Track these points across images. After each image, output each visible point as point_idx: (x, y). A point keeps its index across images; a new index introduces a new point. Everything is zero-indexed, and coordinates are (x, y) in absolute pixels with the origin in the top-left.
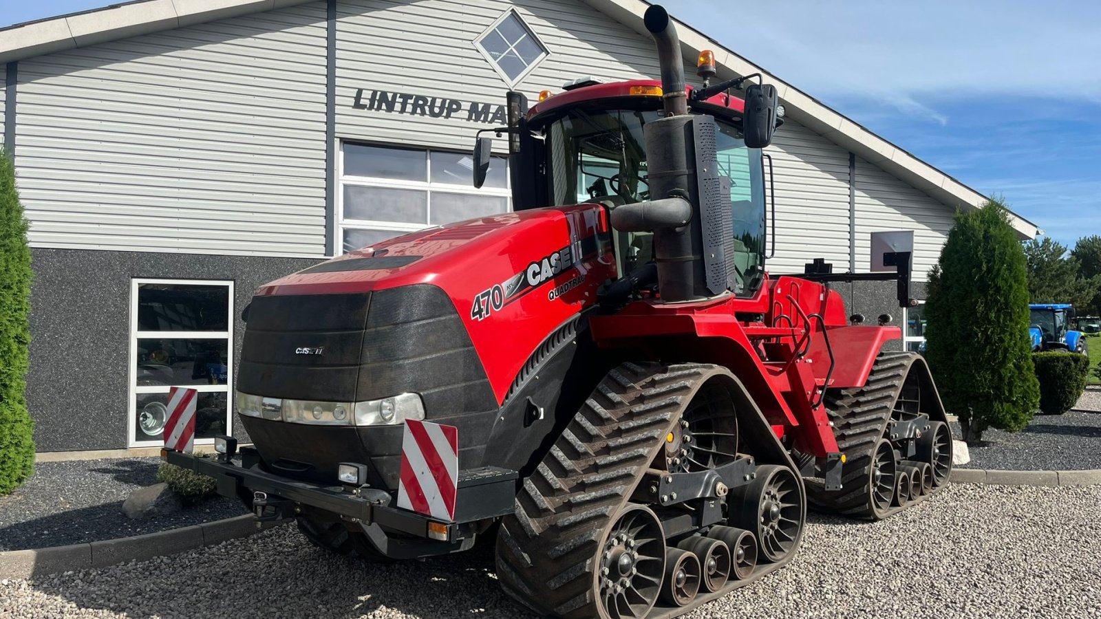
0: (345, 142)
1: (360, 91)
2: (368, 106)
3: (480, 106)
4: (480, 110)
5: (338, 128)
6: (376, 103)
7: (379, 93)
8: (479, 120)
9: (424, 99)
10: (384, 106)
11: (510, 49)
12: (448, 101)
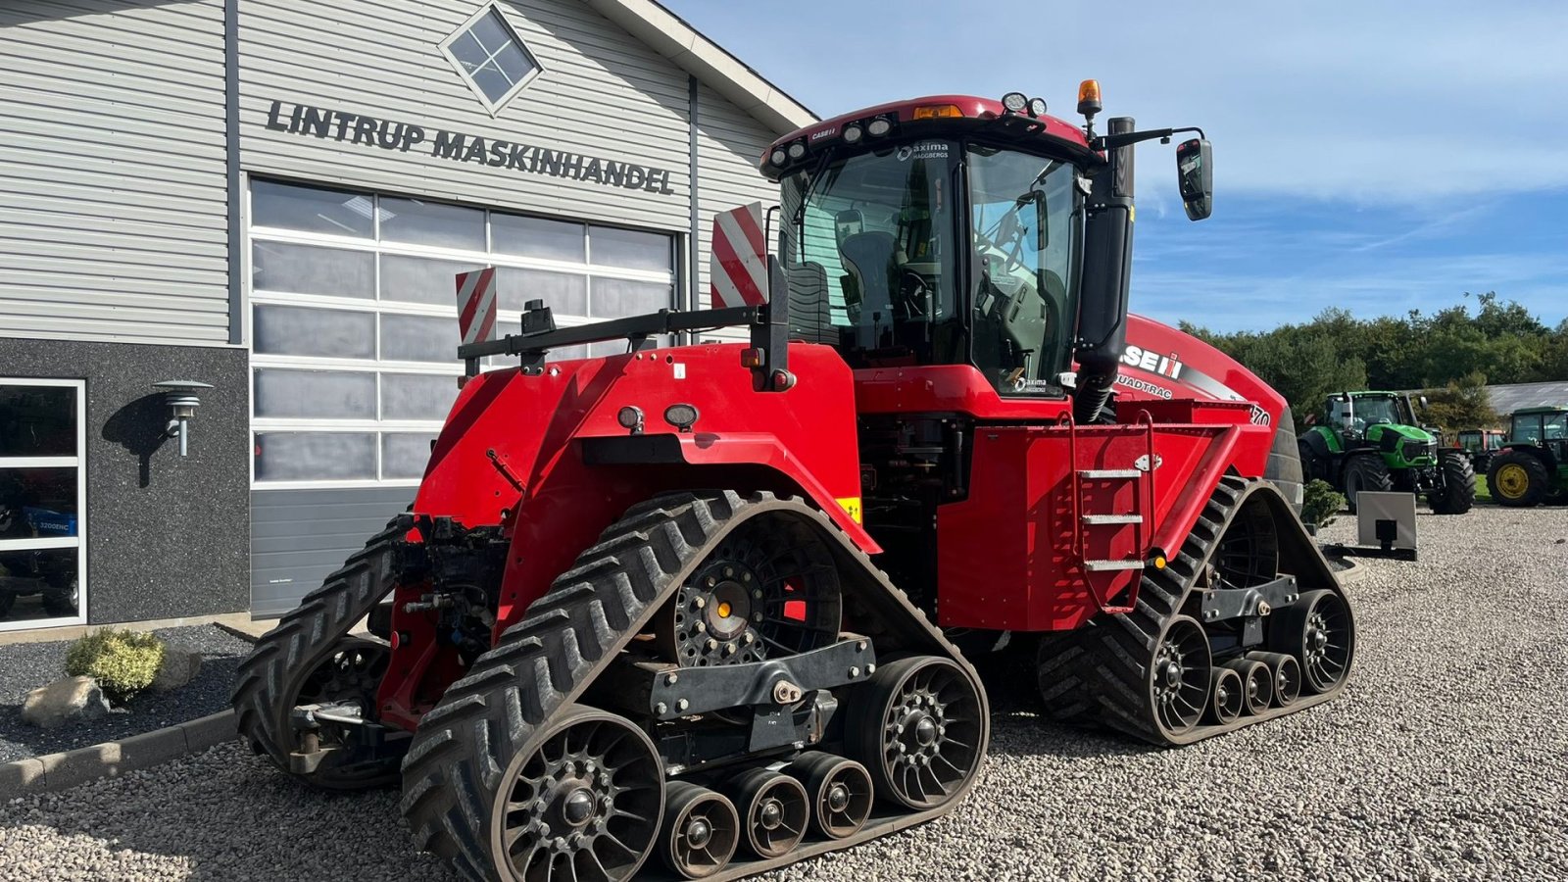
0: (254, 176)
1: (276, 105)
2: (289, 127)
3: (451, 137)
4: (450, 142)
5: (244, 156)
6: (302, 124)
7: (305, 109)
8: (450, 156)
9: (371, 121)
10: (313, 129)
11: (488, 60)
12: (405, 127)
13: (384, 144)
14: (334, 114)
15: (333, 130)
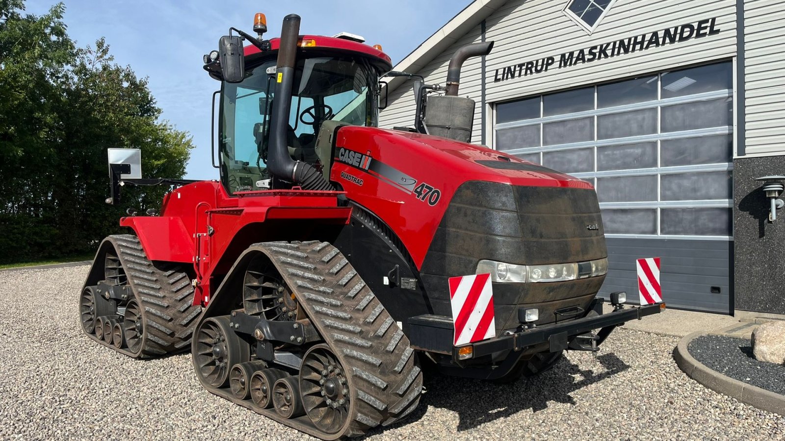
2: (502, 79)
3: (567, 55)
4: (567, 58)
5: (487, 97)
6: (506, 75)
8: (567, 65)
9: (531, 63)
10: (510, 76)
12: (546, 59)
13: (537, 71)
14: (517, 66)
15: (517, 73)
